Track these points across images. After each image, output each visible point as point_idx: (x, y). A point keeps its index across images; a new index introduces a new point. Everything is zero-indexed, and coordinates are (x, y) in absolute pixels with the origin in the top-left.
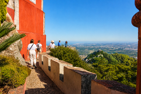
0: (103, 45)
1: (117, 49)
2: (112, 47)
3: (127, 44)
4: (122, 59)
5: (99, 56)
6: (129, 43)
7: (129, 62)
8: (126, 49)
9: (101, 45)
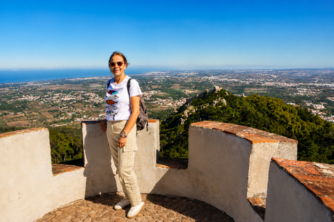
0: (214, 76)
1: (247, 83)
2: (236, 80)
3: (270, 73)
4: (270, 108)
5: (216, 102)
6: (274, 70)
7: (288, 117)
8: (267, 84)
9: (209, 76)
